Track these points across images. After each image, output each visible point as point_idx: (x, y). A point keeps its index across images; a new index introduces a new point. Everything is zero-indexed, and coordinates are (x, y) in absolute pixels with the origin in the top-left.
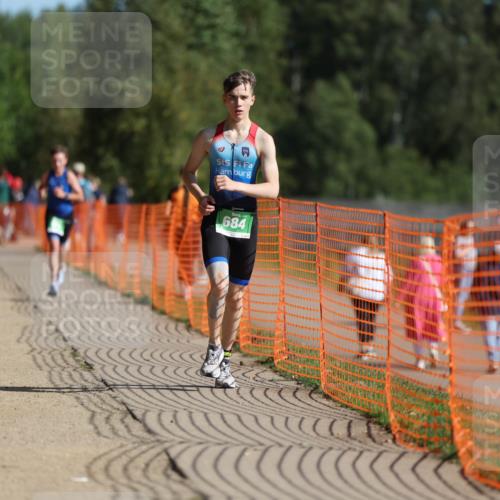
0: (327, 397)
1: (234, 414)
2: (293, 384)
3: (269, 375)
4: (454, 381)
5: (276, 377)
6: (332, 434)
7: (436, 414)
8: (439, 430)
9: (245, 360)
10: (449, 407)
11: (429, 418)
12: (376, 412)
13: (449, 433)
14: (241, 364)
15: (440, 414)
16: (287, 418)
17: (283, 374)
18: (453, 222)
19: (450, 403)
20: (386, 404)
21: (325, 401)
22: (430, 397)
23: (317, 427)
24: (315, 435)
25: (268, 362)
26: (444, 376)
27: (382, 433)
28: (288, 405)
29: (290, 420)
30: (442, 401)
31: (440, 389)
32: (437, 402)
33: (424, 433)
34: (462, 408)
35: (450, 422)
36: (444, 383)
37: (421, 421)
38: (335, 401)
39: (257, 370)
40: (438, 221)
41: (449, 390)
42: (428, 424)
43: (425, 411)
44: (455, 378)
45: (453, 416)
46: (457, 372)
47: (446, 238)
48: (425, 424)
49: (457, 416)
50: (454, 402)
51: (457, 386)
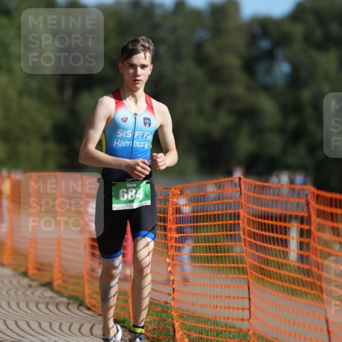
0: (88, 309)
1: (24, 321)
2: (65, 300)
3: (48, 293)
4: (176, 297)
5: (54, 295)
6: (92, 334)
7: (163, 320)
8: (165, 331)
9: (33, 284)
10: (172, 315)
11: (158, 323)
12: (122, 319)
13: (172, 333)
14: (30, 286)
15: (166, 320)
16: (61, 324)
17: (60, 294)
18: (176, 189)
19: (173, 313)
20: (129, 313)
21: (87, 312)
22: (159, 309)
23: (82, 330)
24: (80, 335)
25: (48, 285)
26: (169, 294)
27: (126, 333)
28: (62, 314)
29: (63, 325)
30: (167, 312)
31: (166, 303)
32: (164, 312)
33: (155, 333)
34: (181, 316)
35: (173, 325)
36: (169, 299)
37: (153, 325)
38: (93, 311)
39: (40, 291)
40: (166, 189)
41: (173, 304)
42: (158, 327)
43: (156, 318)
44: (176, 295)
45: (174, 322)
46: (178, 291)
47: (171, 200)
48: (156, 327)
49: (177, 322)
50: (176, 312)
51: (178, 301)
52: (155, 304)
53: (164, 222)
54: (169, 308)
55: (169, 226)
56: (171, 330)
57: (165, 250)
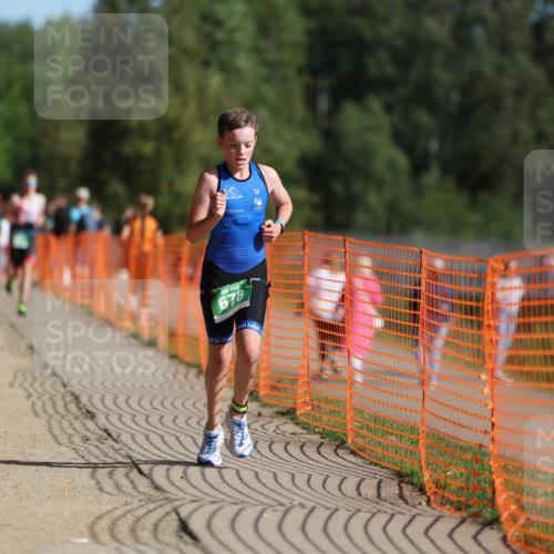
0: (353, 453)
2: (316, 438)
3: (290, 428)
4: (497, 438)
5: (298, 430)
6: (360, 494)
7: (476, 474)
8: (479, 492)
9: (264, 411)
10: (490, 467)
11: (468, 479)
12: (408, 471)
13: (489, 495)
14: (259, 415)
15: (480, 475)
16: (310, 476)
17: (306, 427)
18: (497, 261)
19: (491, 463)
20: (420, 462)
21: (352, 458)
22: (469, 455)
23: (343, 487)
24: (341, 495)
25: (289, 413)
26: (485, 432)
27: (415, 494)
28: (311, 462)
29: (313, 478)
30: (482, 460)
31: (481, 446)
32: (477, 460)
33: (462, 495)
34: (505, 468)
35: (492, 483)
36: (486, 440)
37: (458, 481)
38: (362, 458)
39: (277, 421)
40: (480, 261)
41: (491, 449)
42: (467, 485)
43: (464, 470)
44: (498, 434)
45: (494, 477)
46: (500, 427)
47: (489, 279)
48: (463, 485)
49: (498, 477)
50: (496, 461)
51: (500, 443)
52: (461, 448)
53: (478, 315)
54: (486, 454)
55: (486, 322)
56: (489, 491)
57: (480, 361)
